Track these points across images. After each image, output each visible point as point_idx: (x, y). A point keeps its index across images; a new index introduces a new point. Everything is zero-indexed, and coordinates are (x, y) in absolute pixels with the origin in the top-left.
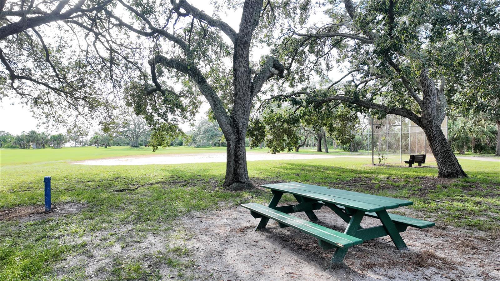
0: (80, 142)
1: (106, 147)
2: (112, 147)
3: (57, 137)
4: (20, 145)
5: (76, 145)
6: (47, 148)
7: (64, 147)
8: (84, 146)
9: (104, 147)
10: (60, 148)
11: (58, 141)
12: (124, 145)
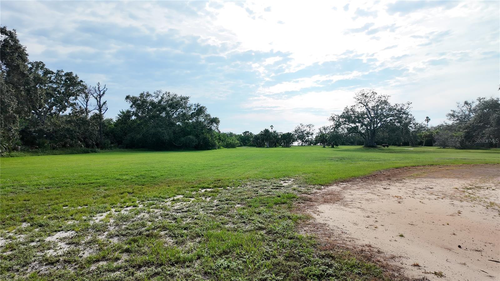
0: (306, 141)
1: (333, 147)
2: (339, 147)
3: (286, 135)
4: (257, 144)
5: (302, 144)
6: (278, 146)
7: (293, 146)
8: (310, 145)
9: (331, 147)
10: (289, 147)
11: (287, 140)
12: (349, 145)
